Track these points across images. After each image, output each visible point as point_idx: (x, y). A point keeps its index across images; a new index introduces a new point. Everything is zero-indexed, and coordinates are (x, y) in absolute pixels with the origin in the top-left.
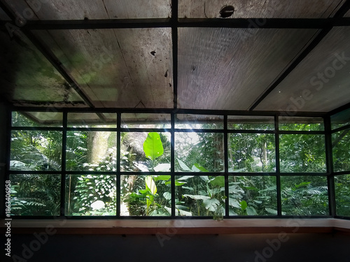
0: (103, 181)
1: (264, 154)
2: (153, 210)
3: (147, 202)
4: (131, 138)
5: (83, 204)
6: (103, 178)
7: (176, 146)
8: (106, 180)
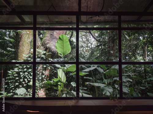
0: (26, 73)
1: (145, 54)
2: (63, 94)
3: (59, 88)
4: (48, 41)
5: (11, 91)
6: (26, 71)
7: (80, 49)
8: (29, 72)
